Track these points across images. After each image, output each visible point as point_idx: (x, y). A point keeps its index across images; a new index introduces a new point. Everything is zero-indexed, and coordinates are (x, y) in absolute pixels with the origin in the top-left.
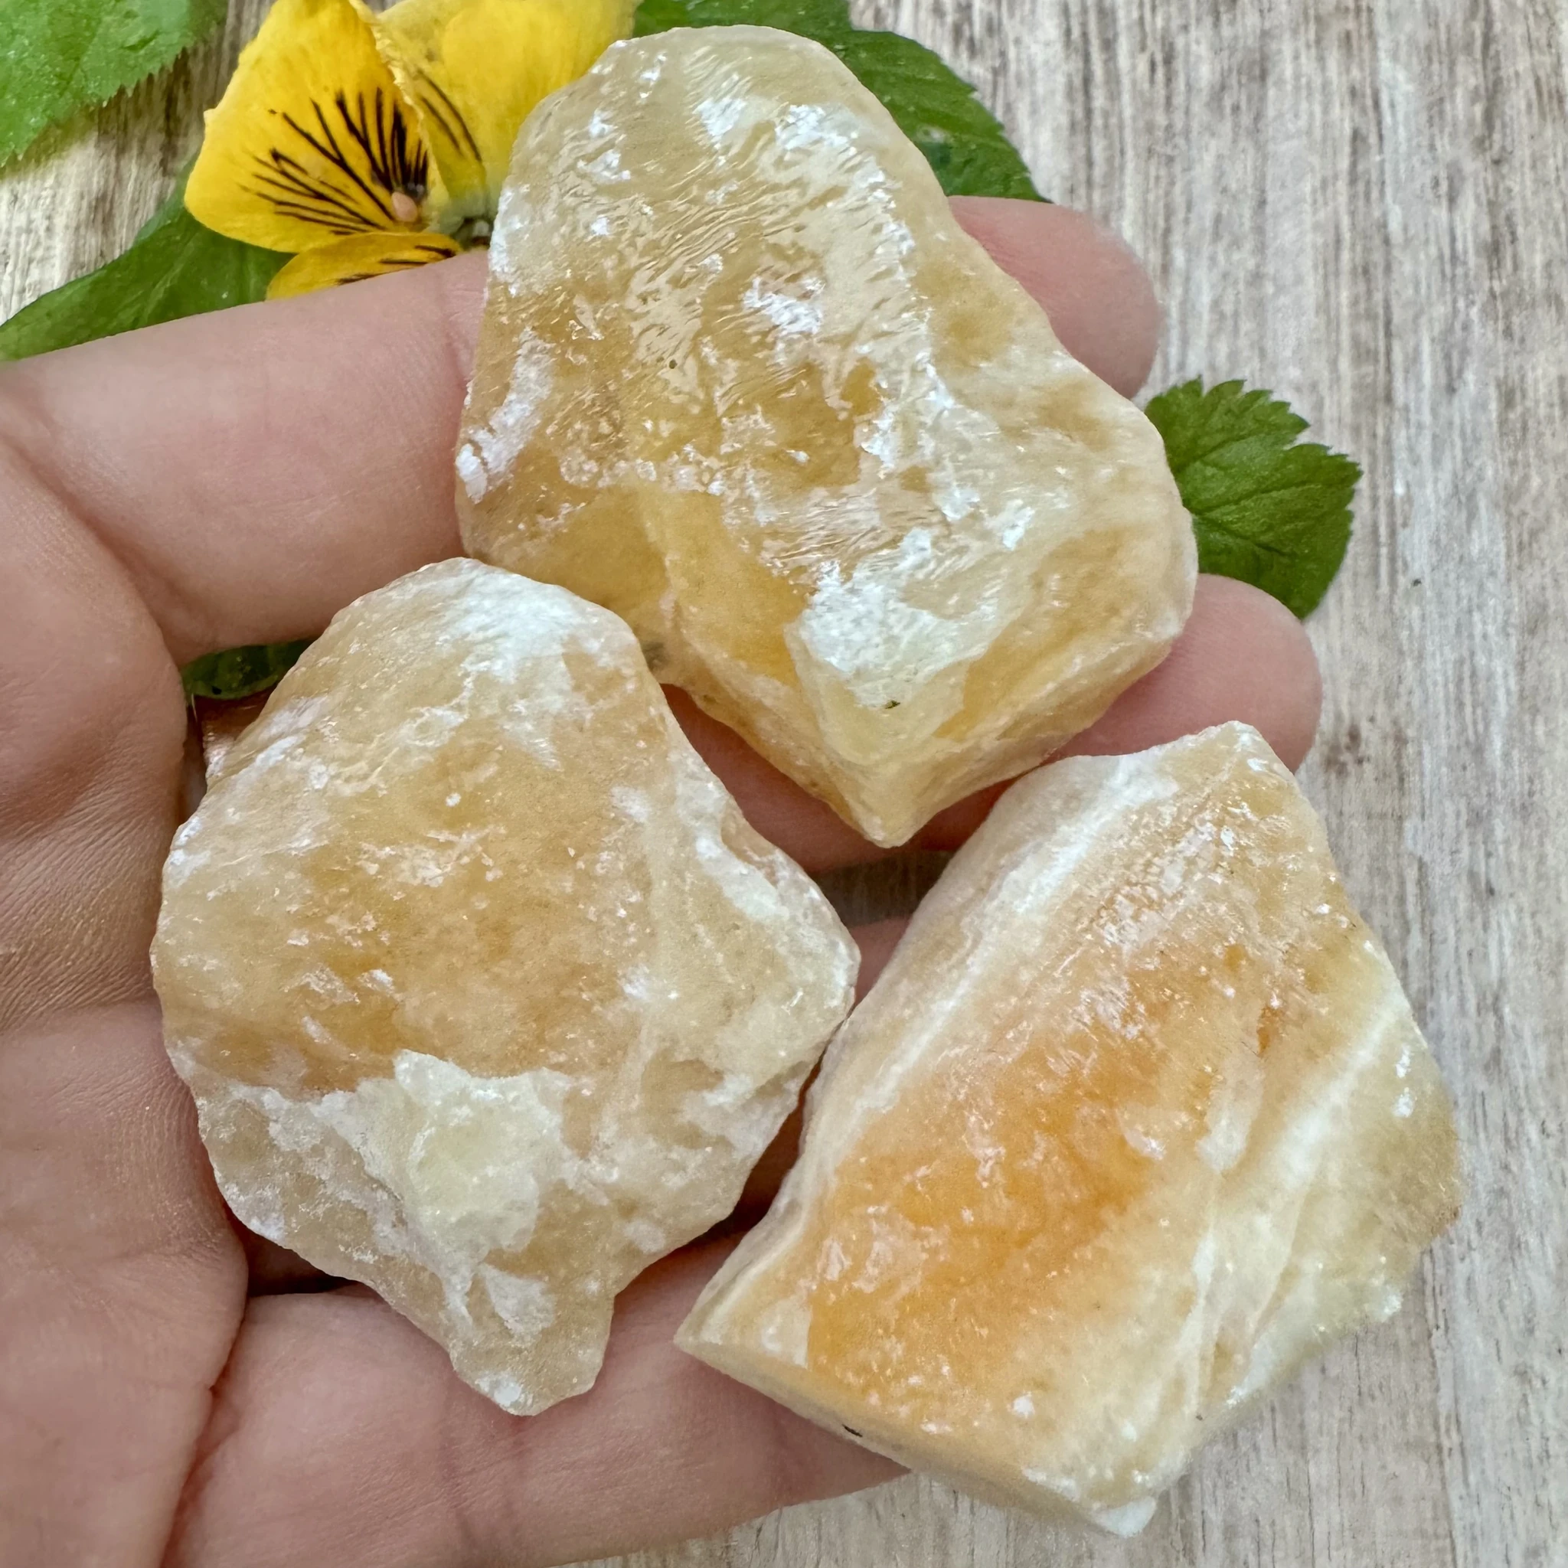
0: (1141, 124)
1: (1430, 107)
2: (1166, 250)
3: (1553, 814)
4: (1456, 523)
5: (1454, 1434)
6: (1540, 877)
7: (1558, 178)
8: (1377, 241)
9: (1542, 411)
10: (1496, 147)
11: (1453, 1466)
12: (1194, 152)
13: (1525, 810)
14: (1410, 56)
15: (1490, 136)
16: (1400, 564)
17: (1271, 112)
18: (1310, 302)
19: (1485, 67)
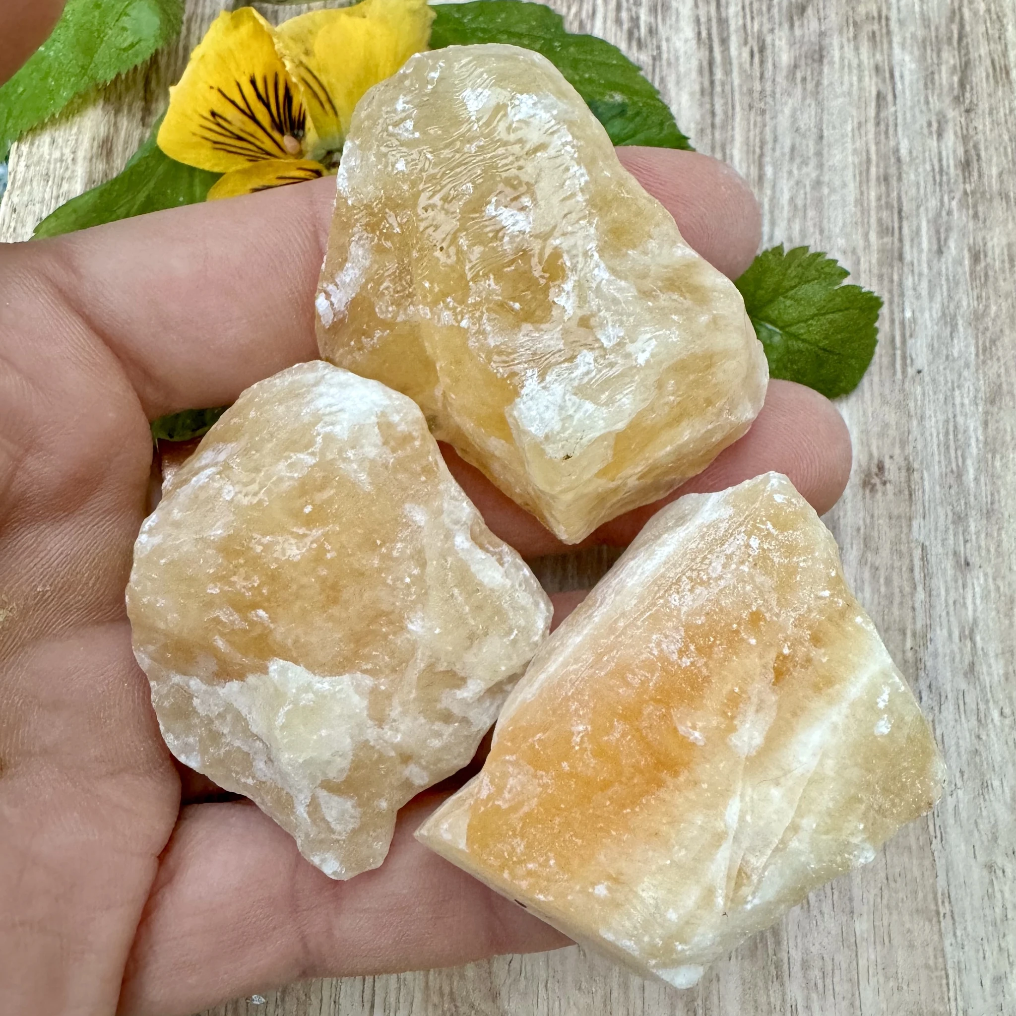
0: (745, 89)
1: (926, 78)
2: (761, 167)
3: (1006, 515)
4: (944, 335)
5: (947, 904)
6: (999, 554)
7: (1006, 122)
8: (893, 160)
9: (997, 264)
10: (967, 101)
11: (946, 924)
12: (778, 107)
13: (989, 513)
14: (912, 46)
15: (963, 95)
16: (909, 361)
17: (825, 82)
18: (851, 199)
19: (959, 52)
